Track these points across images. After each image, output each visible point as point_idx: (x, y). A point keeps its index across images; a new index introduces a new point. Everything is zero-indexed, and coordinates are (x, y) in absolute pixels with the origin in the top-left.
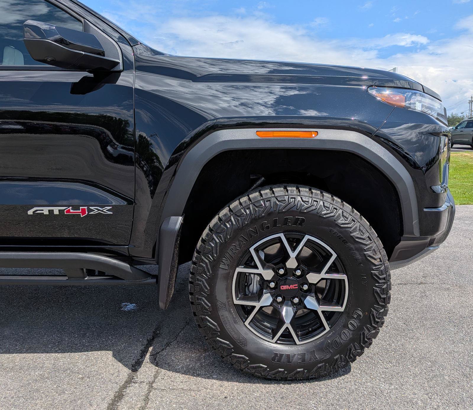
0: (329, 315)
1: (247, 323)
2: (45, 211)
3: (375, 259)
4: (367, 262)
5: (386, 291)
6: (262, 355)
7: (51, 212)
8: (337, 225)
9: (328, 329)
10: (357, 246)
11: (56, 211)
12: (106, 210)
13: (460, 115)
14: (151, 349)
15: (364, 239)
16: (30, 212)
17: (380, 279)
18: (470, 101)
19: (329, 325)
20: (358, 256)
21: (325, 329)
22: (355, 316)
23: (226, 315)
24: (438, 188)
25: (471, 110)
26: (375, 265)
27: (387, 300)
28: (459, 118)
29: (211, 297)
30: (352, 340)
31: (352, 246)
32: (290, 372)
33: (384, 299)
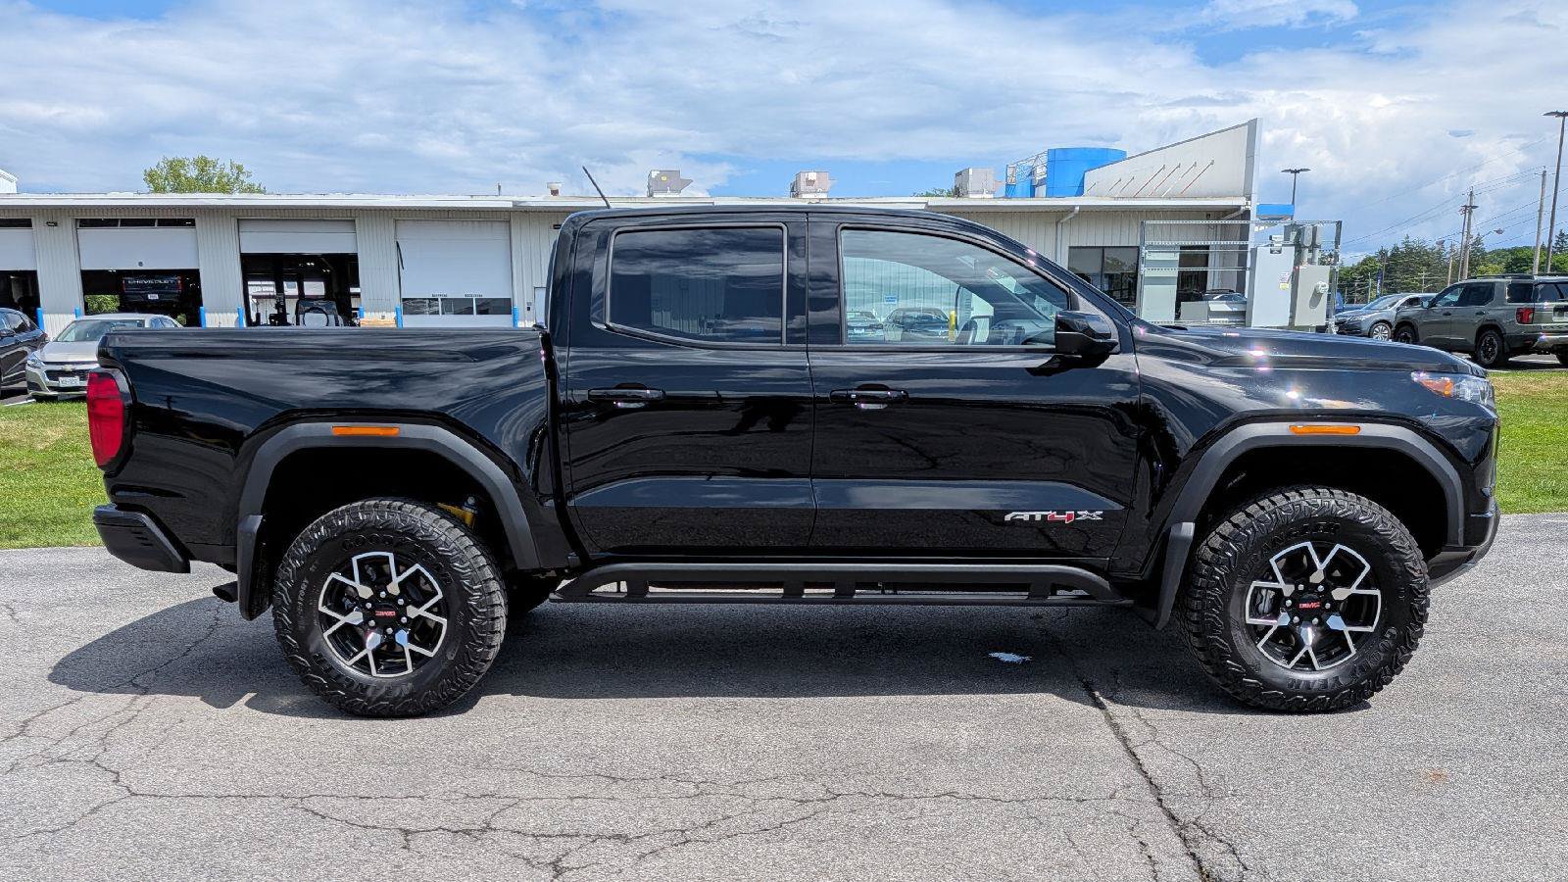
0: (1356, 636)
1: (1260, 645)
2: (1026, 516)
3: (1415, 571)
4: (1406, 574)
5: (1423, 608)
6: (1278, 680)
7: (1032, 517)
8: (1376, 532)
9: (1354, 651)
10: (1396, 555)
11: (1038, 515)
12: (1097, 515)
13: (1431, 244)
14: (1097, 694)
15: (1404, 548)
16: (1008, 518)
17: (1419, 593)
18: (1466, 206)
19: (1355, 647)
20: (1398, 568)
21: (1350, 652)
22: (1388, 636)
23: (1239, 638)
24: (1487, 490)
25: (1468, 233)
26: (1415, 578)
27: (1424, 618)
28: (1427, 254)
29: (1225, 615)
30: (1383, 664)
31: (1391, 556)
32: (1309, 699)
33: (1422, 616)
